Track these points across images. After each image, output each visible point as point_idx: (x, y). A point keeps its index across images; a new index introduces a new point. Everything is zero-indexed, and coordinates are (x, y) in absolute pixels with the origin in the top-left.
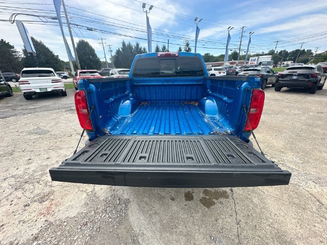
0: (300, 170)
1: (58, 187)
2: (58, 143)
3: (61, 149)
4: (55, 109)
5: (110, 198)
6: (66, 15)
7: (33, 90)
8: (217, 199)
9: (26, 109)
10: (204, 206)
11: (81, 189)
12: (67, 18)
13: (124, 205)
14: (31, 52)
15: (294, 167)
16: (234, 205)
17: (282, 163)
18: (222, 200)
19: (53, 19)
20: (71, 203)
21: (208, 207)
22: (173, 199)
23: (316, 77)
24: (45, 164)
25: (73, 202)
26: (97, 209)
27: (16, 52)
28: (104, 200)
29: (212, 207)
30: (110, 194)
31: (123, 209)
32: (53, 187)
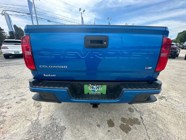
0: (183, 102)
1: (10, 117)
2: (19, 84)
3: (19, 88)
4: (23, 64)
5: (49, 125)
6: (36, 13)
7: (10, 53)
8: (132, 125)
9: (3, 64)
10: (123, 131)
11: (28, 118)
12: (36, 15)
13: (60, 132)
14: (12, 31)
15: (179, 100)
16: (145, 130)
17: (170, 97)
18: (136, 126)
19: (28, 14)
20: (17, 131)
21: (127, 132)
22: (99, 126)
23: (176, 49)
24: (4, 99)
25: (18, 130)
26: (37, 135)
27: (4, 33)
28: (44, 128)
29: (130, 132)
30: (50, 122)
31: (59, 135)
32: (6, 117)
